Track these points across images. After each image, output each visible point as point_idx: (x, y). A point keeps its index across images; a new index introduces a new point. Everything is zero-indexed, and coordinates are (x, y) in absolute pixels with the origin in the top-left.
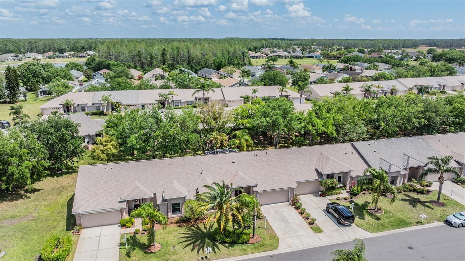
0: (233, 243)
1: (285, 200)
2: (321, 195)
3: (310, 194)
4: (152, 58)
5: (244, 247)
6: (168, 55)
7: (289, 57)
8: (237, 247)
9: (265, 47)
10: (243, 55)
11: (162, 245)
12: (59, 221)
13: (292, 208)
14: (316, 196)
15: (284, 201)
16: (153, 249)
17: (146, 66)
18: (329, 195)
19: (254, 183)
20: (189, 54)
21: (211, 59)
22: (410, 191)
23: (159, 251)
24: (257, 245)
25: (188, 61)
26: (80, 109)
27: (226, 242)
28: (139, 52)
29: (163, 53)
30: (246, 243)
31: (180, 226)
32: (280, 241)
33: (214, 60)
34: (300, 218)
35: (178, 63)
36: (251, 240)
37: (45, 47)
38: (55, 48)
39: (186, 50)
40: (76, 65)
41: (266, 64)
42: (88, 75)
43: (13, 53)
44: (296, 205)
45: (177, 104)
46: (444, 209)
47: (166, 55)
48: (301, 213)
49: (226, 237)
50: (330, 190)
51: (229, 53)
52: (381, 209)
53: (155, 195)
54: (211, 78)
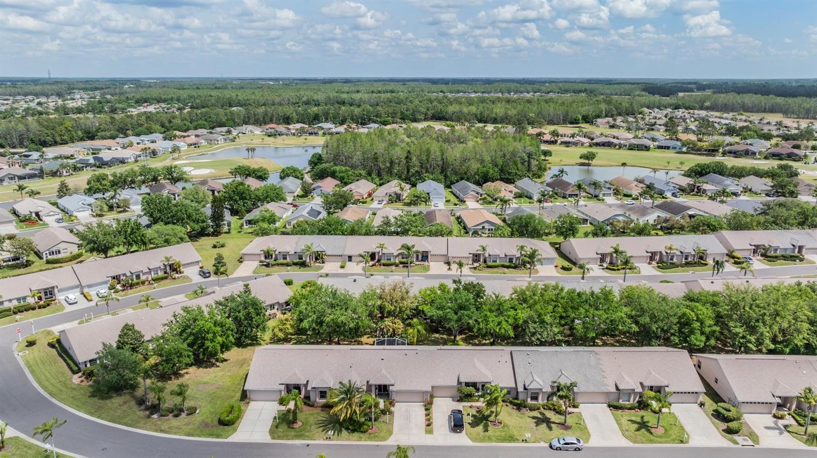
0: (354, 431)
1: (421, 400)
2: (458, 401)
3: (450, 397)
4: (392, 163)
5: (362, 435)
6: (414, 159)
7: (626, 146)
8: (356, 434)
9: (604, 114)
10: (529, 157)
11: (303, 423)
12: (237, 392)
13: (423, 408)
14: (453, 400)
15: (418, 401)
16: (296, 426)
17: (384, 173)
18: (465, 401)
19: (392, 383)
20: (443, 159)
21: (475, 166)
22: (550, 409)
23: (299, 427)
24: (372, 435)
25: (442, 168)
26: (282, 257)
27: (349, 429)
28: (376, 153)
29: (407, 157)
30: (365, 432)
31: (322, 410)
32: (392, 436)
33: (478, 169)
34: (424, 418)
35: (427, 171)
36: (370, 431)
37: (266, 114)
38: (278, 115)
39: (440, 154)
40: (294, 171)
41: (559, 175)
42: (306, 190)
43: (225, 126)
44: (428, 406)
45: (389, 258)
46: (565, 432)
47: (411, 159)
48: (427, 415)
49: (351, 425)
50: (467, 397)
51: (504, 156)
52: (501, 423)
53: (308, 381)
54: (465, 199)
